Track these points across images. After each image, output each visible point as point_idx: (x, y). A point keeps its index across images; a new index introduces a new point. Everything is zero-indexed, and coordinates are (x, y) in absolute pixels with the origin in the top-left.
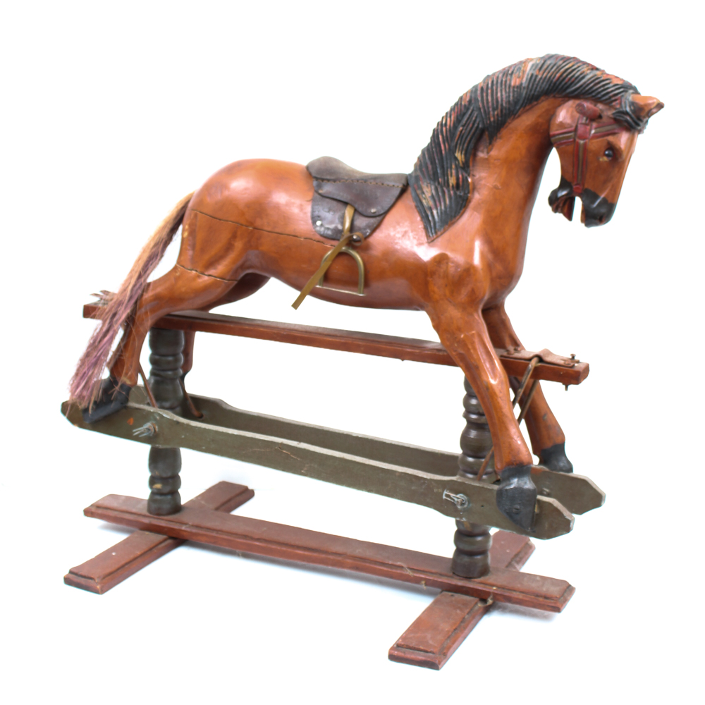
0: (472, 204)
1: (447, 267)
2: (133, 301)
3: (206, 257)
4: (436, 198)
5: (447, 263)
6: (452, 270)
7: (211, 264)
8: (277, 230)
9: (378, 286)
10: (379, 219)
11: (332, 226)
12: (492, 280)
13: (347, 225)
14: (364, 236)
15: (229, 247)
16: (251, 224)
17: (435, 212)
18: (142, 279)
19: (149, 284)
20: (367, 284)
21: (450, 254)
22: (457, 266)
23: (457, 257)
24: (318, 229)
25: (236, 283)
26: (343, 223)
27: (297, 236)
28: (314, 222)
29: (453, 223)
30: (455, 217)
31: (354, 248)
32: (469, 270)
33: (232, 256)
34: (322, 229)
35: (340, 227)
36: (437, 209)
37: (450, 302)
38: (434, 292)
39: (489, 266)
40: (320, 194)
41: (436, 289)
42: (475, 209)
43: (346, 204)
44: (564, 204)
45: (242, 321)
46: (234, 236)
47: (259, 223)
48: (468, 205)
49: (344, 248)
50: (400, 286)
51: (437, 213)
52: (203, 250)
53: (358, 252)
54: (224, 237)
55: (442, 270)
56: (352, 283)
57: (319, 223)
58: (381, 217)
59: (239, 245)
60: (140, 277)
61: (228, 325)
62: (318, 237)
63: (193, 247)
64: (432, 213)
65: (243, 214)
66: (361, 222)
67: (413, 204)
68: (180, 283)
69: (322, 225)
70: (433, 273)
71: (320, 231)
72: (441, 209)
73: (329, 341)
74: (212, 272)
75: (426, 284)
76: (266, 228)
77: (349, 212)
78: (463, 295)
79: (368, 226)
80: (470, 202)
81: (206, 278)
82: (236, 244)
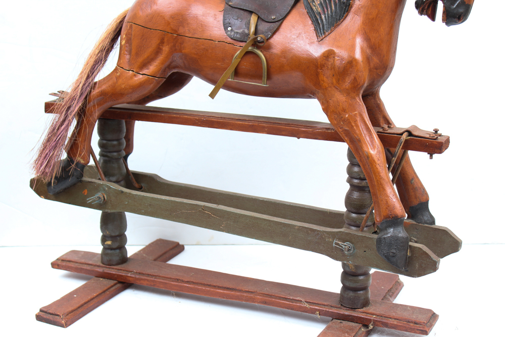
0: (353, 10)
1: (334, 61)
2: (84, 97)
3: (141, 60)
4: (324, 6)
5: (334, 57)
6: (337, 63)
7: (144, 65)
8: (196, 36)
9: (278, 78)
10: (278, 24)
11: (240, 31)
12: (370, 70)
13: (252, 29)
14: (267, 38)
15: (158, 51)
16: (175, 31)
17: (323, 16)
18: (91, 79)
19: (95, 83)
20: (269, 77)
21: (336, 50)
22: (342, 59)
23: (342, 53)
24: (229, 33)
25: (165, 79)
26: (249, 28)
27: (212, 40)
28: (226, 28)
29: (338, 25)
30: (340, 20)
31: (259, 48)
32: (352, 62)
33: (161, 58)
34: (233, 33)
35: (246, 31)
36: (325, 14)
37: (337, 89)
38: (323, 81)
39: (368, 59)
40: (230, 6)
41: (325, 79)
42: (356, 13)
43: (251, 12)
44: (429, 7)
45: (170, 111)
46: (162, 42)
47: (181, 31)
48: (350, 10)
49: (250, 48)
50: (296, 79)
51: (325, 17)
52: (137, 54)
53: (261, 51)
54: (154, 43)
55: (330, 63)
56: (257, 76)
57: (229, 29)
58: (280, 22)
59: (166, 49)
60: (88, 77)
61: (159, 114)
62: (229, 40)
63: (130, 53)
64: (321, 17)
65: (169, 23)
66: (263, 27)
67: (305, 11)
68: (120, 81)
69: (232, 30)
70: (322, 66)
71: (231, 35)
72: (328, 14)
73: (240, 124)
74: (145, 71)
75: (317, 75)
76: (187, 35)
77: (253, 19)
78: (347, 83)
79: (269, 30)
80: (352, 7)
81: (141, 76)
82: (164, 48)
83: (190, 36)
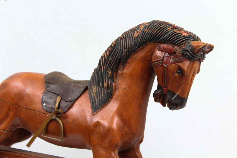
0: (114, 97)
1: (99, 128)
4: (98, 93)
5: (100, 126)
6: (101, 129)
8: (27, 107)
10: (72, 103)
11: (50, 106)
13: (57, 105)
14: (64, 111)
15: (7, 115)
16: (17, 104)
17: (96, 100)
20: (65, 135)
24: (44, 107)
25: (12, 132)
26: (55, 105)
27: (35, 111)
28: (42, 104)
29: (105, 106)
30: (106, 103)
32: (109, 130)
33: (8, 119)
34: (46, 107)
35: (53, 106)
36: (97, 98)
37: (101, 146)
38: (93, 140)
40: (47, 90)
41: (94, 139)
43: (58, 95)
44: (160, 98)
45: (14, 151)
46: (9, 110)
47: (20, 104)
48: (113, 97)
49: (54, 117)
51: (98, 100)
54: (5, 110)
55: (97, 130)
57: (44, 104)
58: (73, 102)
59: (11, 114)
61: (10, 153)
62: (44, 111)
64: (95, 101)
65: (13, 99)
66: (64, 104)
67: (88, 96)
69: (46, 106)
70: (93, 131)
71: (45, 109)
72: (99, 99)
75: (90, 136)
76: (23, 106)
77: (59, 99)
78: (106, 143)
79: (66, 106)
80: (113, 95)
82: (10, 114)
83: (24, 107)
